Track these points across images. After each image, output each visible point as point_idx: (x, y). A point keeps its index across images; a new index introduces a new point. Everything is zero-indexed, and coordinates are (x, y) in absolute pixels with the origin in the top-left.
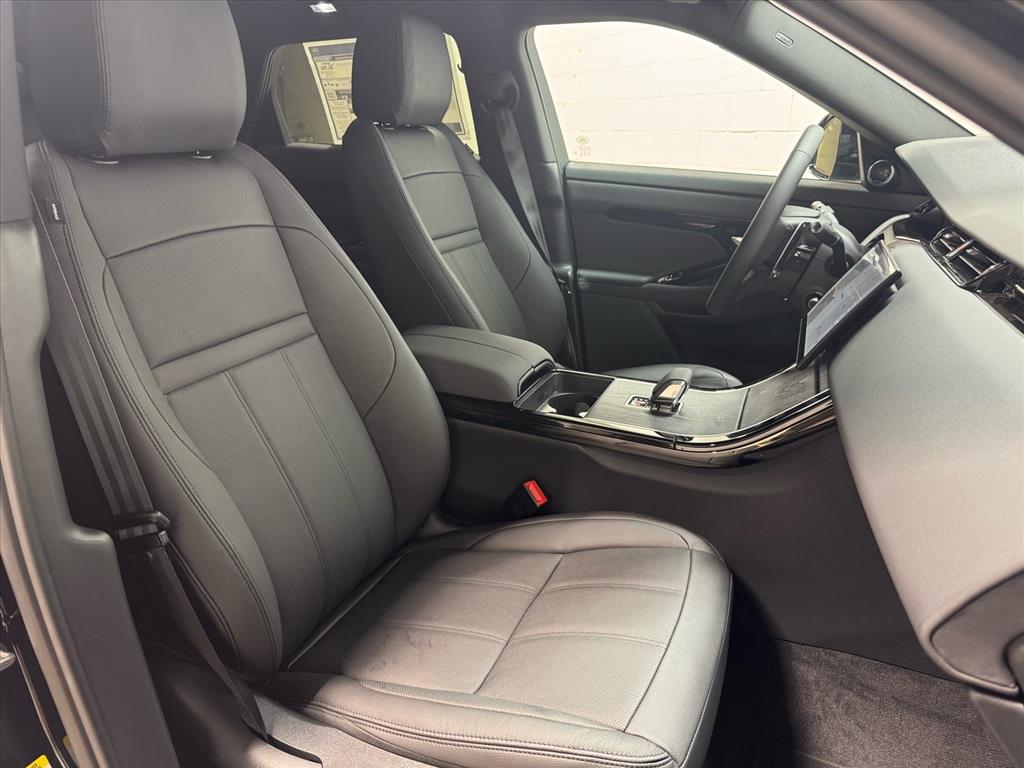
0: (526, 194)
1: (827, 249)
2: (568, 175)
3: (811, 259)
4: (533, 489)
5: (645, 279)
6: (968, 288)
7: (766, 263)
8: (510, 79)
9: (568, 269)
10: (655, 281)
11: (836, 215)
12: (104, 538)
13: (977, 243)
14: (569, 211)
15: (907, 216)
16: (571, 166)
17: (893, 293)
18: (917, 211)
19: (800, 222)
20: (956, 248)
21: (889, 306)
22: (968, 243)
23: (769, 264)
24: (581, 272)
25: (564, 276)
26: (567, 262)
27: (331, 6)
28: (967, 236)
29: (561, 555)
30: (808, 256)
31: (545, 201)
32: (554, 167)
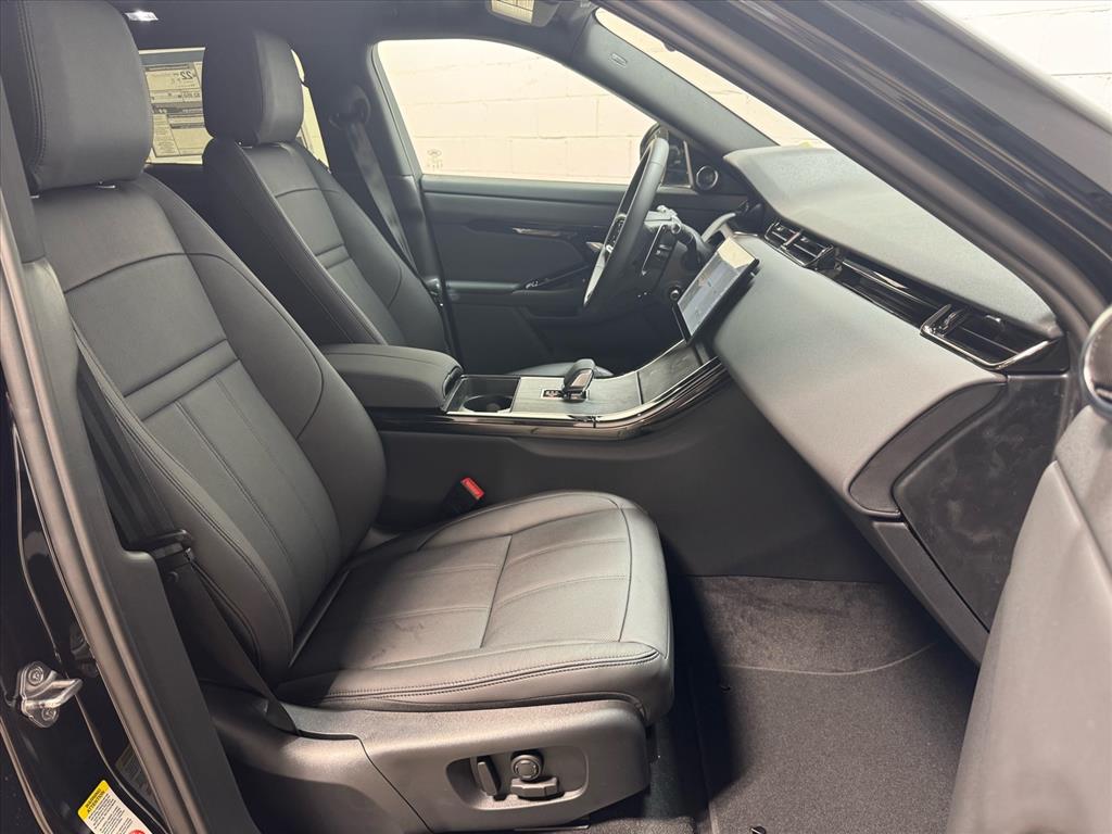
0: (386, 208)
1: (681, 246)
2: (424, 187)
3: (670, 257)
4: (469, 484)
5: (513, 286)
6: (809, 267)
7: (634, 263)
8: (360, 94)
9: (435, 281)
10: (524, 288)
11: (678, 216)
12: (144, 556)
13: (806, 233)
14: (429, 224)
15: (733, 215)
16: (425, 178)
17: (752, 277)
18: (739, 209)
19: (661, 224)
20: (788, 238)
21: (752, 289)
22: (798, 234)
23: (638, 265)
24: (450, 284)
25: (435, 289)
26: (433, 275)
27: (152, 14)
28: (796, 227)
29: (509, 537)
30: (667, 255)
31: (406, 214)
32: (411, 180)
